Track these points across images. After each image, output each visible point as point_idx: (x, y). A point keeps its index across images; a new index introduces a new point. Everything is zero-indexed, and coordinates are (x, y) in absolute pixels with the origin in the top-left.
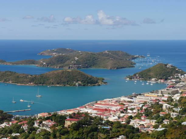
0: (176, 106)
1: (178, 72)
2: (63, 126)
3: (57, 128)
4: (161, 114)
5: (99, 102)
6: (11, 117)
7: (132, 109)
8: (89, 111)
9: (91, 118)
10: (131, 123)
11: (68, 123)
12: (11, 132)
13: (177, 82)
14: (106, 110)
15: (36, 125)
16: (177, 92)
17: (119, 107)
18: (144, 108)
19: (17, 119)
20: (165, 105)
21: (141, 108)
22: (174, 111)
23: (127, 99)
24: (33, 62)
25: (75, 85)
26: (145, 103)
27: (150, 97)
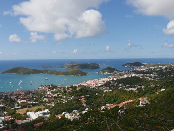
0: (115, 82)
1: (115, 70)
2: (76, 90)
3: (74, 91)
4: (110, 85)
5: (87, 81)
6: (57, 87)
7: (100, 84)
8: (84, 85)
9: (86, 87)
10: (100, 88)
11: (78, 89)
12: (57, 92)
13: (115, 74)
14: (90, 84)
15: (66, 90)
16: (115, 77)
17: (95, 83)
18: (104, 83)
19: (59, 88)
20: (112, 82)
21: (103, 83)
22: (115, 84)
23: (98, 80)
24: (63, 67)
25: (78, 75)
26: (104, 81)
27: (106, 79)
